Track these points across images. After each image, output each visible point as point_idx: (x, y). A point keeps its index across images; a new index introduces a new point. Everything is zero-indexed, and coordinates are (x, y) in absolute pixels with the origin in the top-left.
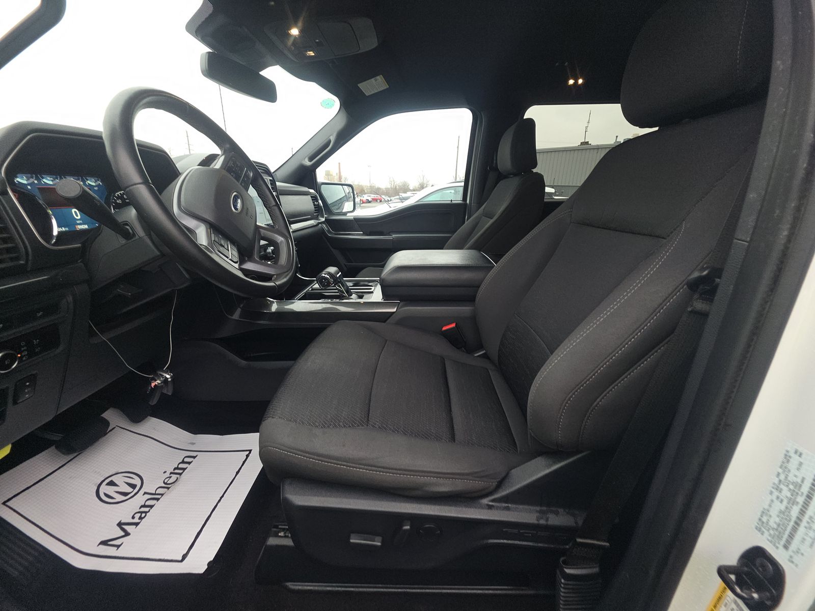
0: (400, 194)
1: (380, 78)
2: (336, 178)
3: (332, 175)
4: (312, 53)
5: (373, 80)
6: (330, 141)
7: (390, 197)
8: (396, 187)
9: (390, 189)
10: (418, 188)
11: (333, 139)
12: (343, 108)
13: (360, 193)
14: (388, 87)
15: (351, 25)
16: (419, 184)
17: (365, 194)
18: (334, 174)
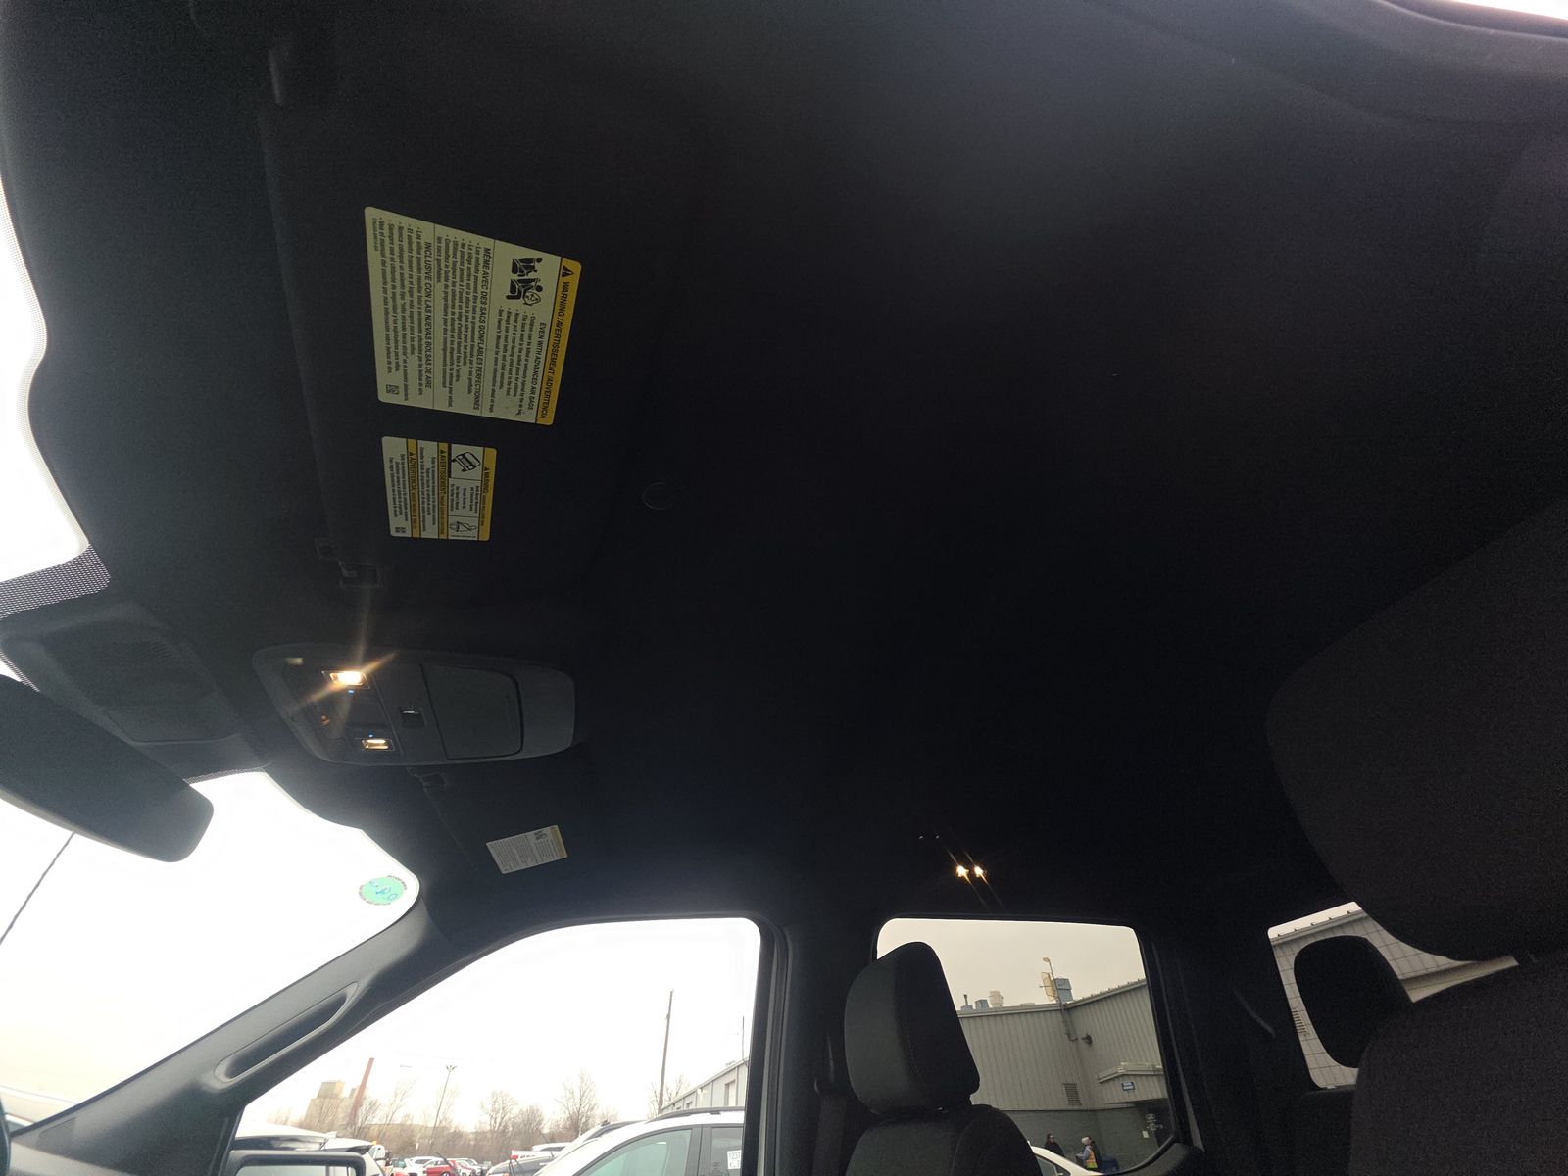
0: (514, 1153)
1: (551, 834)
2: (343, 1104)
3: (336, 1096)
4: (380, 743)
5: (531, 835)
6: (341, 1001)
7: (480, 1162)
8: (505, 1127)
9: (489, 1135)
10: (565, 1128)
11: (353, 993)
12: (423, 906)
13: (397, 1153)
14: (566, 856)
15: (517, 687)
16: (568, 1115)
17: (412, 1154)
18: (345, 1093)
